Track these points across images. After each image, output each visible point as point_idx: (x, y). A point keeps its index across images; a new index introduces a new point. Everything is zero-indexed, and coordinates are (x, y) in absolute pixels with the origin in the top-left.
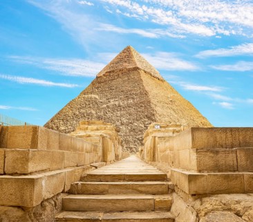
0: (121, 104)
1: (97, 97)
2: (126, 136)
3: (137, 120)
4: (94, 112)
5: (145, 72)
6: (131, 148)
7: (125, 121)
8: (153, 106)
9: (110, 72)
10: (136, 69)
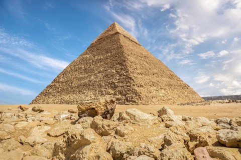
0: (102, 58)
1: (88, 56)
2: (101, 81)
3: (111, 68)
4: (83, 66)
5: (125, 37)
6: (102, 92)
7: (102, 70)
8: (126, 55)
9: (100, 39)
10: (117, 33)
